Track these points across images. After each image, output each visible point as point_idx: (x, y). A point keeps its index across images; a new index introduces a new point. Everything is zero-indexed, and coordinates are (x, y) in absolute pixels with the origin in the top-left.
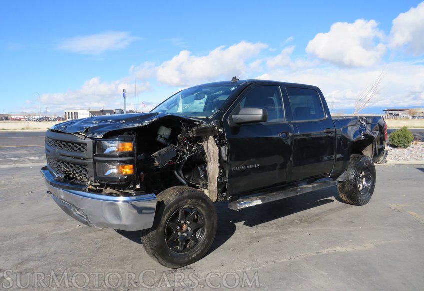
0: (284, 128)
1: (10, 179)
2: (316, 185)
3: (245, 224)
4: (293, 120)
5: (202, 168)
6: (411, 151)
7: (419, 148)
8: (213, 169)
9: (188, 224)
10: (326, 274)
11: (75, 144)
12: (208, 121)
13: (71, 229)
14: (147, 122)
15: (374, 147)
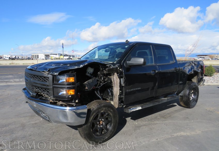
0: (153, 68)
1: (4, 92)
2: (169, 98)
3: (131, 119)
4: (158, 64)
5: (110, 90)
6: (214, 78)
7: (218, 76)
8: (116, 90)
9: (103, 121)
10: (178, 148)
11: (42, 77)
12: (114, 64)
13: (38, 121)
14: (82, 65)
15: (198, 77)
